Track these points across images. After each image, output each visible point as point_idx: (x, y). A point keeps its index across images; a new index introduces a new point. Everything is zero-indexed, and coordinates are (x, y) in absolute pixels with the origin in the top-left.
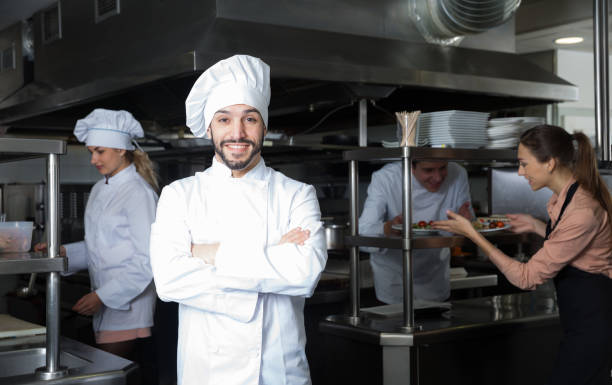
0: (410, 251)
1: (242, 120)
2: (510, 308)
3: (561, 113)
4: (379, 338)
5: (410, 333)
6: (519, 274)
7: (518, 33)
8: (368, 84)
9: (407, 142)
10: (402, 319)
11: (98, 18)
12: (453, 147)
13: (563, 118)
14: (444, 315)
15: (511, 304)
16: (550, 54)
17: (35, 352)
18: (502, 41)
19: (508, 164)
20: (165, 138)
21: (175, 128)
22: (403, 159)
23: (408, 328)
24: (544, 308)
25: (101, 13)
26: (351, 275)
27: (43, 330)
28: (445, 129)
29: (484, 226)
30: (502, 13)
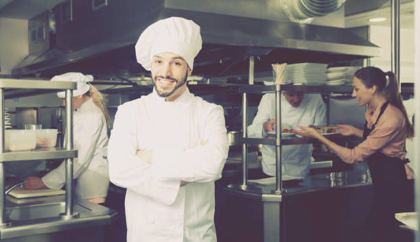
0: (280, 146)
2: (340, 180)
4: (261, 198)
5: (280, 195)
7: (346, 15)
8: (255, 47)
9: (279, 81)
10: (275, 187)
11: (94, 8)
12: (306, 84)
14: (300, 184)
15: (342, 178)
16: (367, 27)
18: (337, 20)
19: (340, 95)
20: (132, 79)
21: (139, 74)
22: (276, 92)
23: (279, 191)
24: (361, 180)
25: (96, 6)
26: (242, 161)
29: (324, 132)
30: (336, 4)
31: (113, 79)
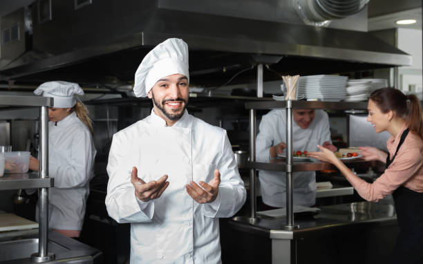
0: (292, 173)
1: (177, 85)
2: (363, 212)
3: (400, 73)
4: (269, 234)
5: (291, 230)
6: (367, 191)
7: (369, 17)
8: (263, 54)
9: (290, 96)
10: (285, 219)
11: (77, 7)
12: (322, 100)
13: (401, 76)
14: (315, 217)
16: (393, 31)
17: (31, 242)
18: (358, 24)
19: (361, 112)
23: (290, 227)
24: (386, 212)
25: (79, 3)
27: (37, 226)
28: (316, 87)
29: (343, 156)
30: (358, 5)
31: (100, 87)
